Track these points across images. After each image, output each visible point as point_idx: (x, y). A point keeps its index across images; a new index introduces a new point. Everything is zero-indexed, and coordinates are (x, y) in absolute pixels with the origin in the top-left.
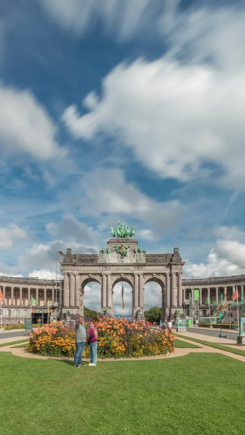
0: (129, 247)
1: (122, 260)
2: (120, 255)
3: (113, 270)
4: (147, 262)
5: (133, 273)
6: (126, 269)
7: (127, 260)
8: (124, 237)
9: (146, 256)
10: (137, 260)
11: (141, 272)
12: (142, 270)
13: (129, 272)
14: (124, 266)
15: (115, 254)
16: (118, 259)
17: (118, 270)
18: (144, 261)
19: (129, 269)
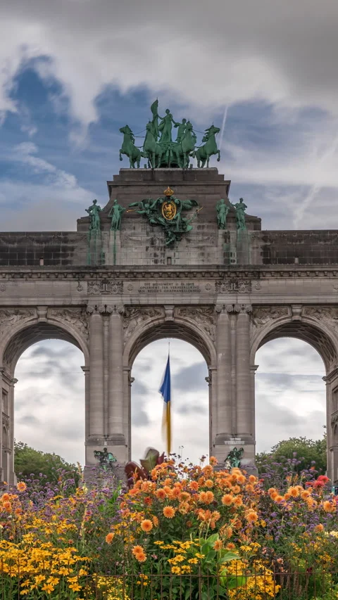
0: (194, 204)
1: (169, 253)
2: (161, 236)
3: (132, 292)
4: (266, 261)
5: (213, 306)
6: (182, 291)
7: (188, 256)
8: (174, 165)
9: (265, 239)
10: (227, 254)
11: (243, 300)
12: (249, 292)
13: (195, 299)
14: (177, 275)
15: (139, 232)
16: (151, 250)
17: (153, 291)
18: (253, 257)
19: (198, 291)
